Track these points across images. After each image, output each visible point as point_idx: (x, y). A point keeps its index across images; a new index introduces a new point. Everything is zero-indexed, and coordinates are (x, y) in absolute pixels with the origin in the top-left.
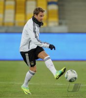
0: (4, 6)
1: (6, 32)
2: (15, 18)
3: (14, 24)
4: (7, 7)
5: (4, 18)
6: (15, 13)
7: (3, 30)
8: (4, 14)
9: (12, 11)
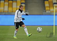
0: (4, 4)
1: (5, 15)
2: (8, 9)
3: (8, 11)
4: (5, 5)
5: (4, 9)
6: (8, 7)
7: (4, 14)
8: (4, 7)
9: (7, 7)
